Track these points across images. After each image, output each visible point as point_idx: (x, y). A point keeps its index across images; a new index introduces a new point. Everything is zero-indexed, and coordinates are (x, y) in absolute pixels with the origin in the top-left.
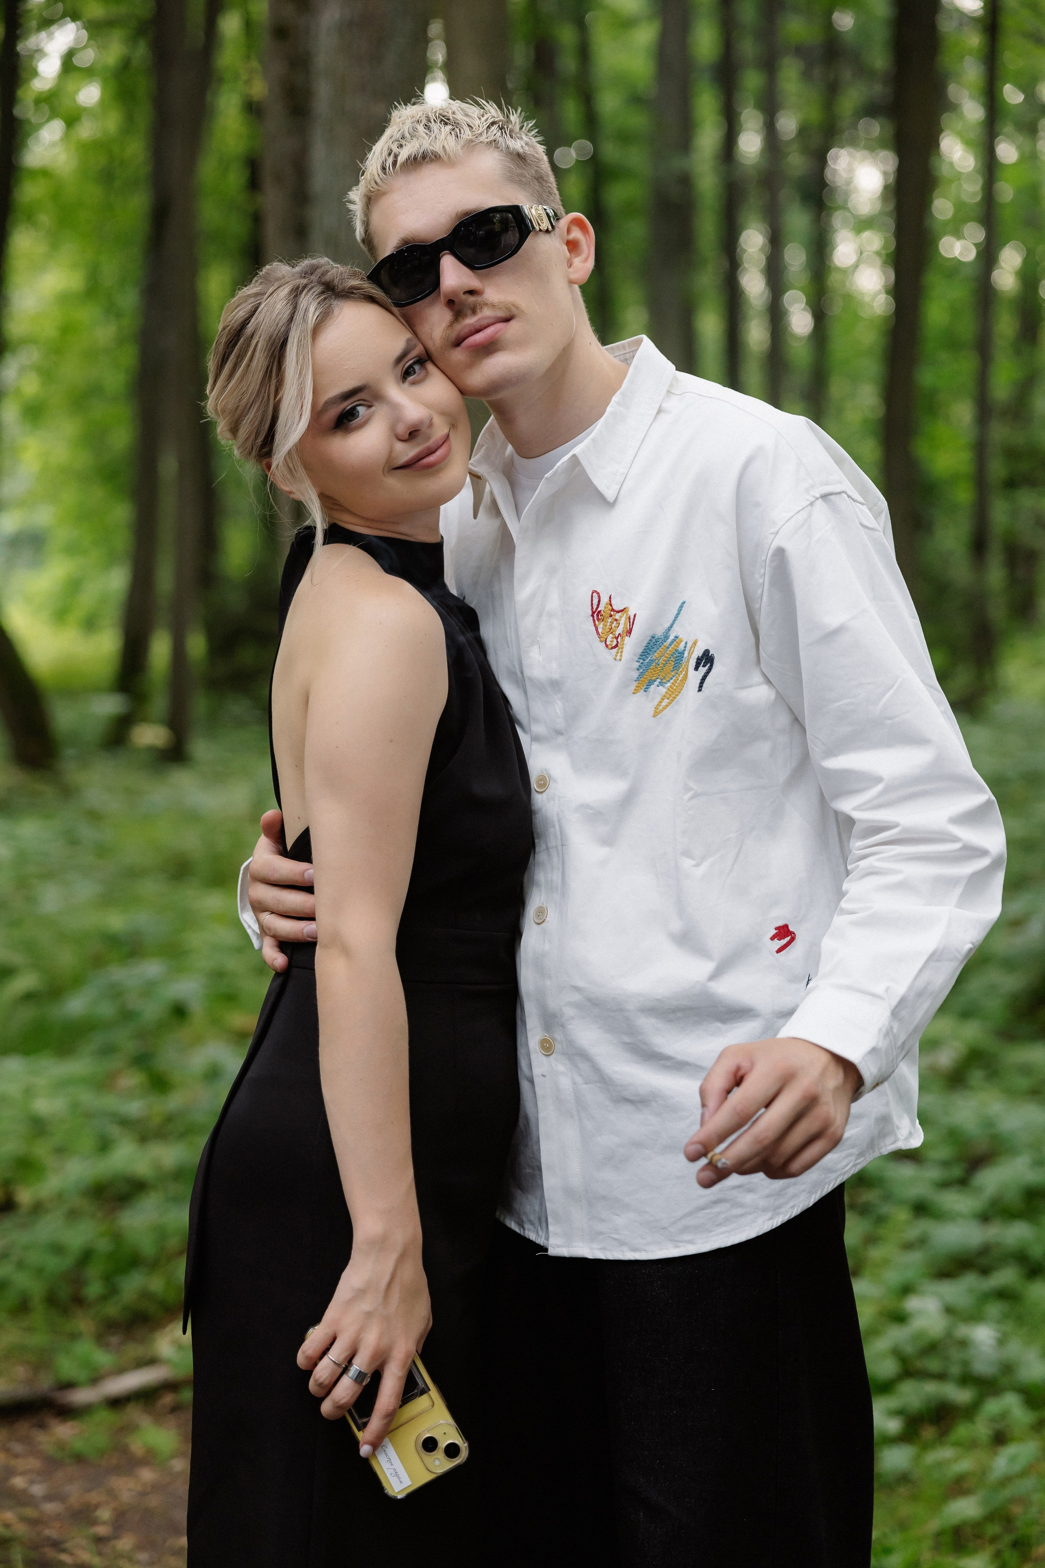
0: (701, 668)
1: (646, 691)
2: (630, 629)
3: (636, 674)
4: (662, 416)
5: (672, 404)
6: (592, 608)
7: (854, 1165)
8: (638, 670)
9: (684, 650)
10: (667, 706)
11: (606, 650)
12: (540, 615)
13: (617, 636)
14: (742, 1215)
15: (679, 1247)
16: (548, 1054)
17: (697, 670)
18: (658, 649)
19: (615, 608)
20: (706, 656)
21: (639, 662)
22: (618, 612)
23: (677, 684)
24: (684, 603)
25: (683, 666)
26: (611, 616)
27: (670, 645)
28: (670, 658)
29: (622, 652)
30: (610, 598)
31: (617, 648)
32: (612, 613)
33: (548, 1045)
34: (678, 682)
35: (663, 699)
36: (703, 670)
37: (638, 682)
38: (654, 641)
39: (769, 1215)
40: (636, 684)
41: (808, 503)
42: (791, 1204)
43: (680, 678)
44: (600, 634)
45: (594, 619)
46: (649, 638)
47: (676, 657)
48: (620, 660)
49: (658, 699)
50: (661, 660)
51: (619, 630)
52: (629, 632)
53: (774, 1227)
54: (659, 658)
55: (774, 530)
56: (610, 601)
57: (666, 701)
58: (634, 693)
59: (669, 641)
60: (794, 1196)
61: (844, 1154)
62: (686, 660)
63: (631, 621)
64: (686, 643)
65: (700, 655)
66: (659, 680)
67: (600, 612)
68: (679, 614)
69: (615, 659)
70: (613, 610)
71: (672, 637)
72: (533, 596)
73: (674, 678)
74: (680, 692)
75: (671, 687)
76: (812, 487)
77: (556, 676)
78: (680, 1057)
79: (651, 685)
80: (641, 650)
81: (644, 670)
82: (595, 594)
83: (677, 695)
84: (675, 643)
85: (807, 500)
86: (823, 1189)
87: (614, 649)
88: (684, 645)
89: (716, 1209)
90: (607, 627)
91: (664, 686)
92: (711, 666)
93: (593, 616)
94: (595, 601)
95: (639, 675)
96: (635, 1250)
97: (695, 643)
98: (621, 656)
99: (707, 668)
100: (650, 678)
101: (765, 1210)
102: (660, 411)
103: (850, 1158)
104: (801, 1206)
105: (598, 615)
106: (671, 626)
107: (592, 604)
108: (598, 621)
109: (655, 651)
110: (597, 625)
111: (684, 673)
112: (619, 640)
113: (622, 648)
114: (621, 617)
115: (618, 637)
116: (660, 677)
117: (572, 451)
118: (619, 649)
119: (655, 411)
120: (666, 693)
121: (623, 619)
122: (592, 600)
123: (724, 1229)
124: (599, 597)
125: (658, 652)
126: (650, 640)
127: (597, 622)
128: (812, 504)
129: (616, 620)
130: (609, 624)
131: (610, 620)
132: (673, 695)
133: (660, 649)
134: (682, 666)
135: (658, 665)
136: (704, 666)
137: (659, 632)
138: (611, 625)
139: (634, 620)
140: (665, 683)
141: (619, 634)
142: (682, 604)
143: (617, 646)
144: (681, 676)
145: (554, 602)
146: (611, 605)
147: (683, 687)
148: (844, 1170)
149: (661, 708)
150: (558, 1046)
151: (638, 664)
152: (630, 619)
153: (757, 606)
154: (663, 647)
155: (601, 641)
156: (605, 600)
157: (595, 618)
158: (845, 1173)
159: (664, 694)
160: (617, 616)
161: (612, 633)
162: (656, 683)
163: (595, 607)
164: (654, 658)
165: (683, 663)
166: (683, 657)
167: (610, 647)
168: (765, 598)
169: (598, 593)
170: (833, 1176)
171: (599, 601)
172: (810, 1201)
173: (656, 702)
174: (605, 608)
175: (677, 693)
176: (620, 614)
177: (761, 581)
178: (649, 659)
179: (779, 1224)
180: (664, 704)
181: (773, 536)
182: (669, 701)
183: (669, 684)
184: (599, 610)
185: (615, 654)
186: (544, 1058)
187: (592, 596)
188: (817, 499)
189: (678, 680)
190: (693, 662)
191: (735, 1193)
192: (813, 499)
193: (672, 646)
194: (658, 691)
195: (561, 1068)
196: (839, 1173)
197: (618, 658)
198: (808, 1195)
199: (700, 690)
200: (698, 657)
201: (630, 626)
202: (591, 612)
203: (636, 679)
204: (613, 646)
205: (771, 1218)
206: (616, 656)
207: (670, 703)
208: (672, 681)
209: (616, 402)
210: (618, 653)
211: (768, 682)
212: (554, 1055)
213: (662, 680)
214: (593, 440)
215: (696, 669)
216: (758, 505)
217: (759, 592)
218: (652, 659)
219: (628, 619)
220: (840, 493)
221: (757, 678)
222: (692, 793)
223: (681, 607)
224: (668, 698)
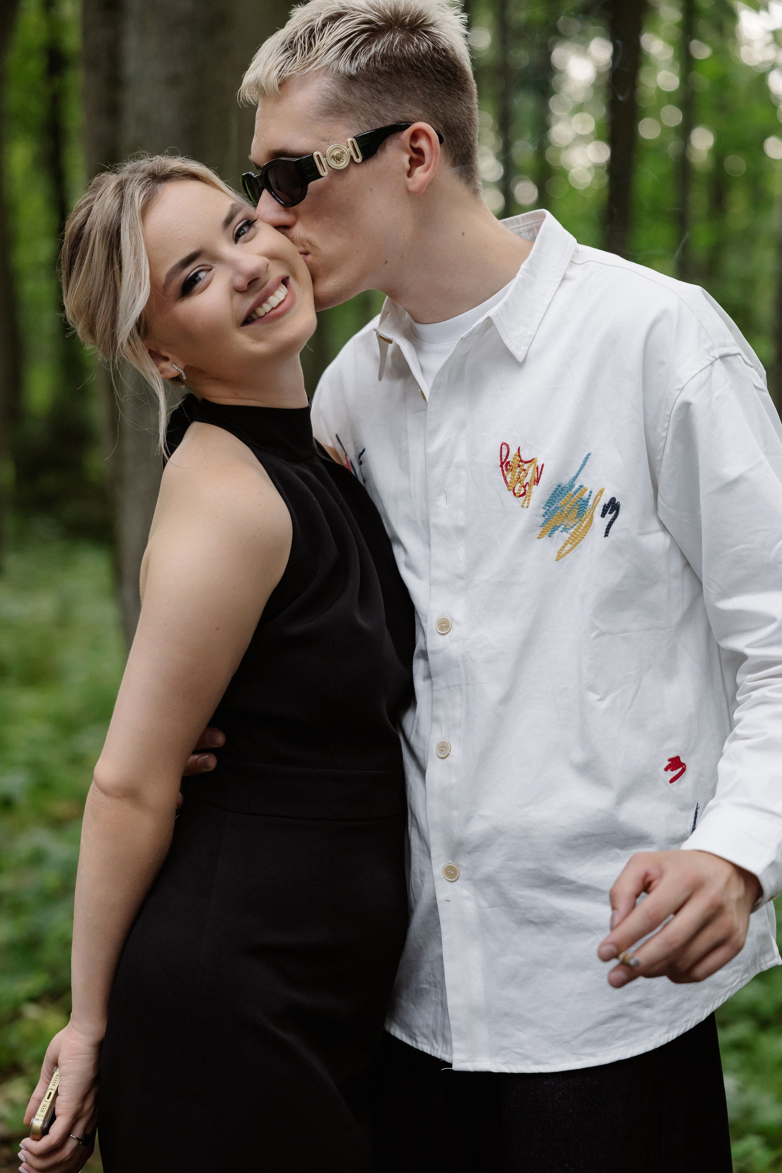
0: (607, 515)
1: (550, 536)
2: (537, 478)
3: (541, 520)
4: (567, 283)
5: (576, 272)
6: (501, 459)
7: (741, 981)
8: (544, 516)
9: (589, 499)
10: (570, 551)
11: (514, 498)
12: (448, 467)
13: (524, 485)
14: (640, 1029)
15: (579, 1060)
16: (453, 880)
17: (604, 517)
18: (563, 497)
19: (523, 458)
20: (613, 504)
21: (545, 509)
22: (526, 462)
23: (580, 530)
24: (589, 455)
25: (587, 514)
26: (519, 466)
27: (575, 494)
28: (575, 506)
29: (529, 500)
30: (519, 449)
31: (525, 496)
32: (521, 463)
33: (452, 872)
34: (582, 528)
35: (566, 544)
36: (609, 517)
37: (543, 527)
38: (560, 489)
39: (665, 1029)
40: (541, 529)
41: (709, 362)
42: (685, 1019)
43: (583, 525)
44: (509, 483)
45: (502, 469)
46: (556, 487)
47: (581, 505)
48: (527, 507)
49: (562, 544)
50: (566, 507)
51: (527, 480)
52: (537, 481)
53: (670, 1040)
54: (564, 506)
55: (680, 386)
56: (519, 452)
57: (569, 546)
58: (538, 538)
59: (574, 490)
60: (688, 1011)
61: (731, 971)
62: (590, 508)
63: (539, 471)
64: (591, 492)
65: (607, 503)
66: (563, 526)
67: (508, 462)
68: (584, 465)
69: (523, 507)
70: (521, 461)
71: (577, 487)
72: (442, 448)
73: (578, 524)
74: (583, 538)
75: (574, 532)
76: (712, 348)
77: (461, 523)
78: (582, 881)
79: (555, 531)
80: (547, 498)
81: (549, 516)
82: (504, 446)
83: (580, 541)
84: (579, 492)
85: (709, 360)
86: (714, 1004)
87: (521, 497)
88: (589, 494)
89: (616, 1024)
90: (515, 477)
91: (567, 532)
92: (617, 513)
93: (501, 466)
94: (504, 453)
95: (545, 521)
96: (537, 1063)
97: (601, 492)
98: (528, 503)
99: (613, 514)
100: (554, 524)
101: (661, 1024)
102: (564, 279)
103: (737, 975)
104: (695, 1020)
105: (506, 466)
106: (576, 476)
107: (501, 456)
108: (507, 471)
109: (561, 499)
110: (506, 475)
111: (588, 520)
112: (527, 488)
113: (530, 496)
114: (529, 467)
115: (526, 486)
116: (564, 523)
117: (487, 313)
118: (527, 497)
119: (560, 279)
120: (569, 538)
121: (530, 471)
122: (501, 452)
123: (623, 1042)
124: (508, 449)
125: (563, 499)
126: (556, 489)
127: (505, 472)
128: (712, 364)
129: (524, 470)
130: (517, 474)
131: (518, 470)
132: (575, 541)
133: (565, 497)
134: (585, 513)
135: (563, 512)
136: (610, 513)
137: (565, 481)
138: (519, 475)
139: (542, 469)
140: (569, 529)
141: (527, 483)
142: (587, 455)
143: (524, 494)
144: (585, 522)
145: (461, 455)
146: (520, 456)
147: (587, 533)
148: (732, 986)
149: (563, 552)
150: (462, 873)
151: (544, 511)
152: (537, 468)
153: (659, 458)
154: (568, 495)
155: (509, 490)
156: (513, 451)
157: (504, 468)
158: (733, 988)
159: (567, 539)
160: (526, 466)
161: (520, 482)
162: (560, 529)
163: (504, 458)
164: (559, 505)
165: (587, 511)
166: (587, 505)
167: (518, 495)
168: (667, 450)
169: (507, 445)
170: (723, 991)
171: (508, 453)
172: (702, 1015)
173: (560, 547)
174: (514, 459)
175: (580, 539)
176: (528, 464)
177: (664, 434)
178: (554, 506)
179: (674, 1037)
180: (567, 548)
181: (678, 392)
182: (571, 546)
183: (572, 530)
184: (508, 460)
185: (522, 502)
186: (449, 884)
187: (501, 448)
188: (717, 359)
189: (581, 526)
190: (599, 509)
191: (633, 1008)
192: (713, 359)
193: (577, 494)
194: (561, 537)
195: (465, 892)
196: (727, 988)
197: (525, 505)
198: (702, 1009)
199: (606, 535)
200: (605, 504)
201: (538, 475)
202: (500, 463)
203: (541, 525)
204: (521, 494)
205: (667, 1032)
206: (524, 503)
207: (572, 548)
208: (575, 527)
209: (524, 269)
210: (525, 500)
211: (664, 529)
212: (458, 881)
213: (566, 526)
214: (505, 304)
215: (603, 515)
216: (662, 363)
217: (662, 444)
218: (557, 506)
219: (536, 469)
220: (735, 355)
221: (656, 526)
222: (597, 632)
223: (587, 458)
224: (571, 544)
